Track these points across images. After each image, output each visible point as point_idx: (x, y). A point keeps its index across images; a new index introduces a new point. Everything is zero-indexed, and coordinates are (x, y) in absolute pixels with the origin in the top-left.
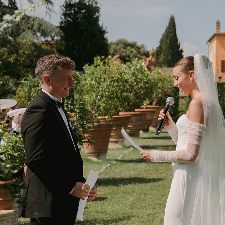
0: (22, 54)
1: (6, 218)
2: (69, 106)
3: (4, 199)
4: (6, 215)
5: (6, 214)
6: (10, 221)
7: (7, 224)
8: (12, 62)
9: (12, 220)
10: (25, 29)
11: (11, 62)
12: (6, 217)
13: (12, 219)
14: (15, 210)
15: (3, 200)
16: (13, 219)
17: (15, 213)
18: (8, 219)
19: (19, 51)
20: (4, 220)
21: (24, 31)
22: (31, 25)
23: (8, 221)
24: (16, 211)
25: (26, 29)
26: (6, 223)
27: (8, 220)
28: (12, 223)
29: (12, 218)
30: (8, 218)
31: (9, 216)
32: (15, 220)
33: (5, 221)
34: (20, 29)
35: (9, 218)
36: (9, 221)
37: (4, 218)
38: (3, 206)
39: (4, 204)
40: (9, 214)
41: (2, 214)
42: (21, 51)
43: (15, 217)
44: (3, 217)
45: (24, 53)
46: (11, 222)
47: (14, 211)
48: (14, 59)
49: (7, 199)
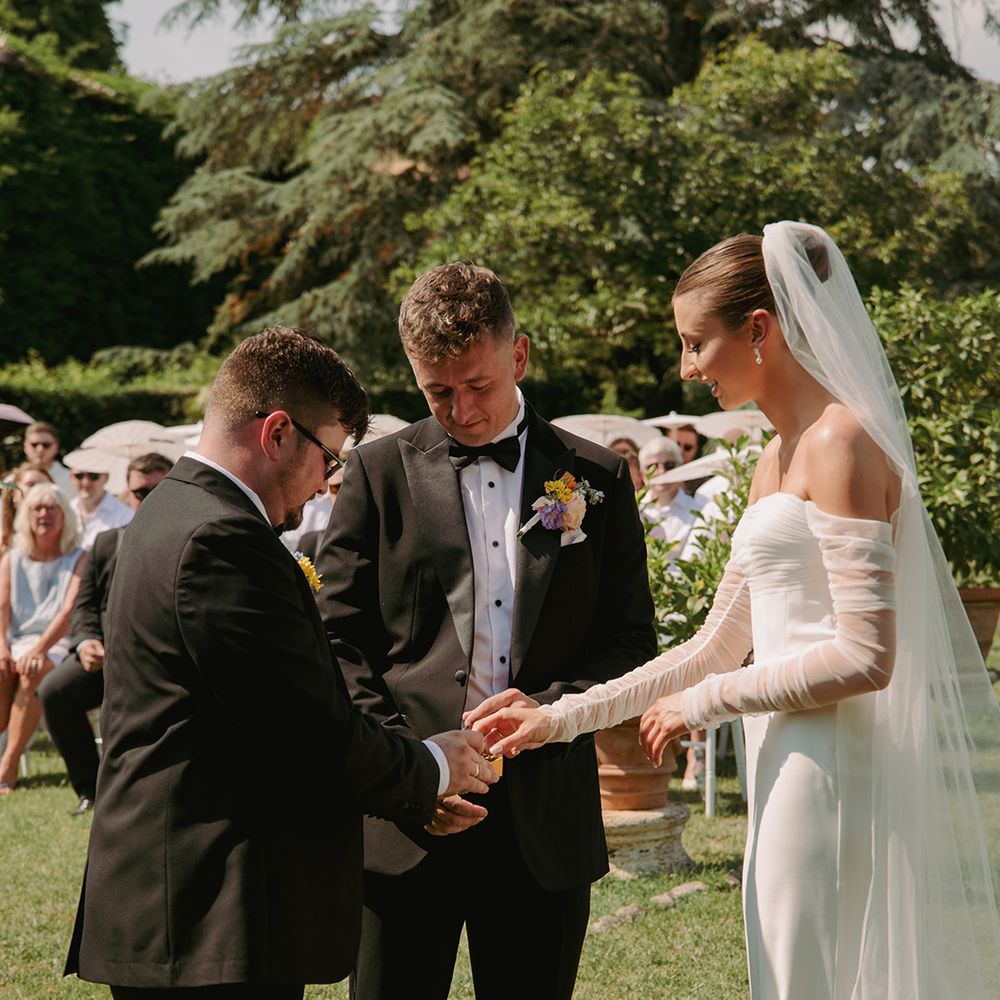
0: (922, 230)
1: (635, 838)
2: (967, 429)
3: (630, 772)
4: (634, 830)
5: (634, 826)
6: (651, 851)
7: (639, 859)
8: (886, 261)
9: (658, 848)
10: (956, 134)
11: (882, 262)
12: (635, 834)
13: (658, 844)
14: (668, 814)
15: (627, 775)
16: (661, 842)
17: (668, 822)
18: (643, 842)
19: (915, 217)
20: (629, 845)
21: (952, 141)
22: (980, 117)
23: (641, 851)
24: (672, 817)
25: (961, 132)
26: (636, 857)
27: (644, 847)
28: (657, 858)
29: (656, 840)
30: (641, 838)
31: (645, 832)
32: (668, 848)
33: (632, 850)
34: (940, 136)
35: (644, 838)
36: (647, 851)
37: (628, 840)
38: (626, 795)
39: (629, 791)
40: (645, 827)
41: (620, 823)
42: (922, 221)
43: (668, 838)
44: (623, 835)
45: (931, 226)
46: (654, 855)
47: (664, 818)
48: (894, 250)
49: (639, 771)
